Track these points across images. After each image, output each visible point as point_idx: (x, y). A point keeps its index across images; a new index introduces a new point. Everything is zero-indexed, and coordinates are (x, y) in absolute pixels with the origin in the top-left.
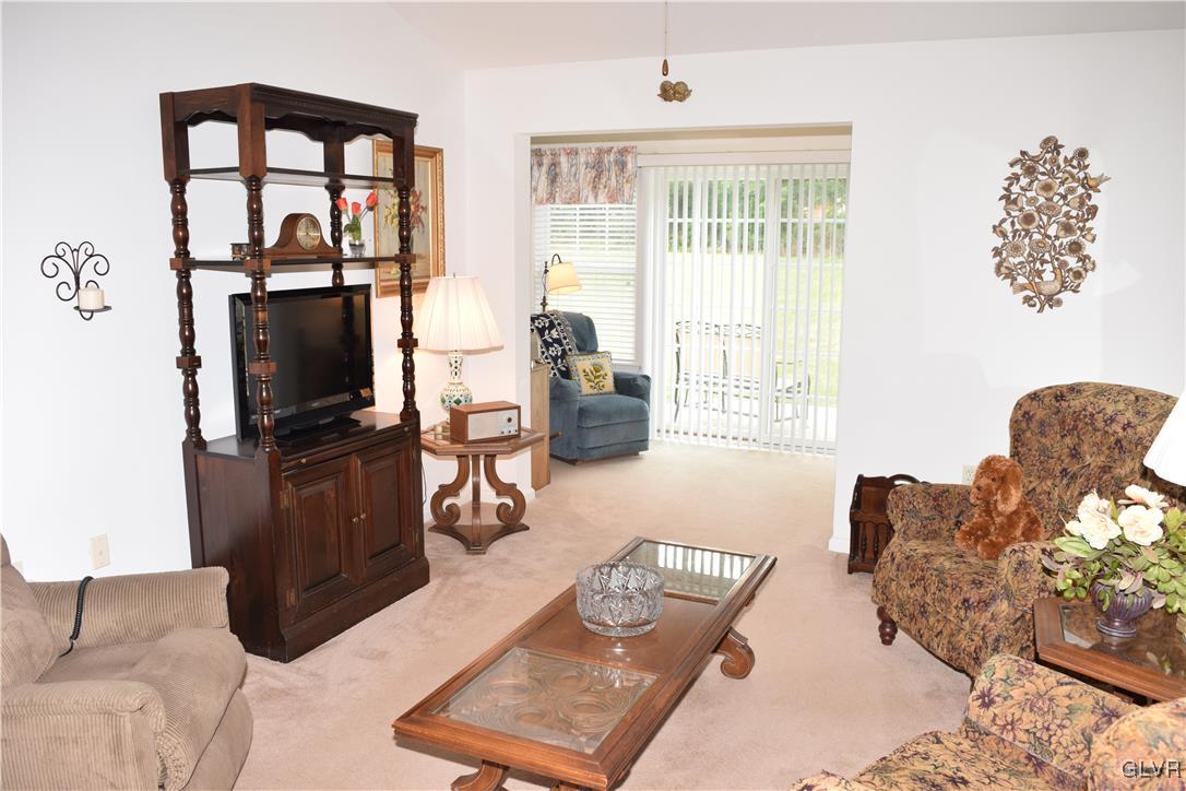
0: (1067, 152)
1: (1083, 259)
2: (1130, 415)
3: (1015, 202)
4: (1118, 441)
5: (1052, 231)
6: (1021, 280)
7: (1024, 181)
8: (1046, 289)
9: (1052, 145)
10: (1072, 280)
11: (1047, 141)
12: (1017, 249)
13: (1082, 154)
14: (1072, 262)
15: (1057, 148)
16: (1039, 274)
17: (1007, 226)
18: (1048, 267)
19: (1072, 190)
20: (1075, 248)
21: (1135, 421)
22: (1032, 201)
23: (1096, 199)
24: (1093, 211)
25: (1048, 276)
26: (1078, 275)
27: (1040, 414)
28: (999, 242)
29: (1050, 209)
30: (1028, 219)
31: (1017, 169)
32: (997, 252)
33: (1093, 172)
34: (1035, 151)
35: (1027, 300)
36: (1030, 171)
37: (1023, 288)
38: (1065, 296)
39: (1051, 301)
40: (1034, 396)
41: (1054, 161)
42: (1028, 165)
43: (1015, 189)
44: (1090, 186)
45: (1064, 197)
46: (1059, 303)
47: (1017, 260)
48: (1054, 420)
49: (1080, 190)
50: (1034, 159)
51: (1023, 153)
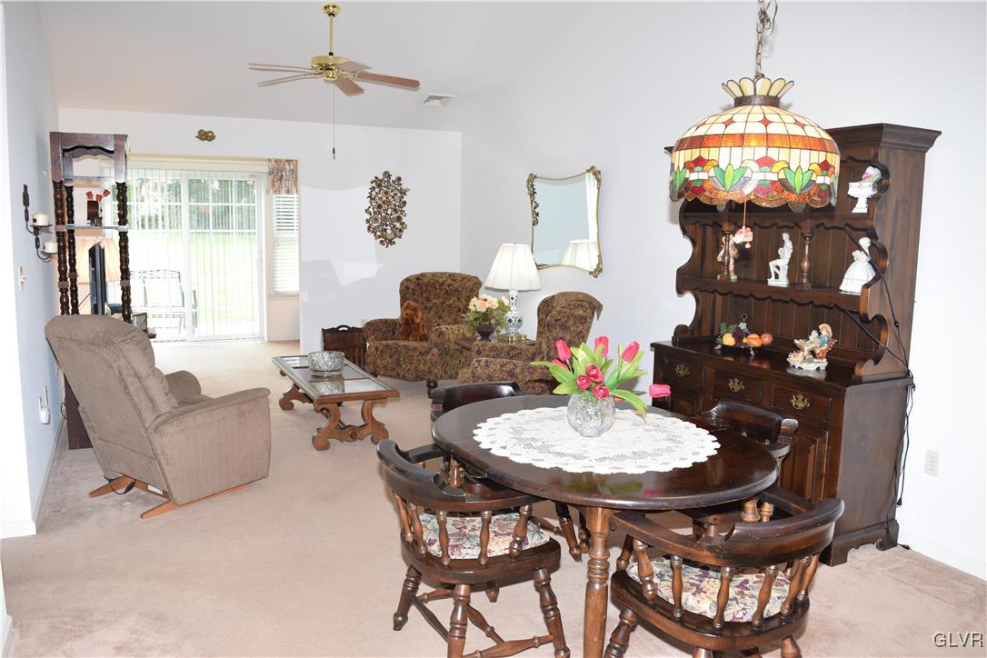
0: (393, 178)
1: (402, 224)
2: (449, 281)
3: (374, 199)
4: (447, 291)
5: (389, 212)
6: (378, 233)
7: (377, 190)
8: (389, 237)
9: (387, 175)
10: (398, 232)
11: (386, 173)
12: (376, 220)
13: (399, 179)
14: (398, 225)
15: (389, 176)
16: (385, 230)
17: (371, 210)
18: (389, 227)
19: (396, 194)
20: (399, 219)
21: (452, 283)
22: (381, 199)
23: (405, 199)
24: (405, 203)
25: (389, 231)
26: (401, 231)
27: (412, 286)
28: (368, 217)
29: (387, 202)
30: (380, 207)
31: (374, 185)
32: (368, 221)
33: (404, 187)
34: (381, 177)
35: (381, 242)
36: (379, 186)
37: (380, 237)
38: (396, 240)
39: (391, 242)
40: (407, 280)
41: (388, 181)
42: (378, 183)
43: (374, 193)
44: (403, 192)
45: (393, 197)
46: (394, 243)
47: (376, 225)
48: (417, 288)
49: (399, 195)
50: (381, 181)
51: (376, 178)
